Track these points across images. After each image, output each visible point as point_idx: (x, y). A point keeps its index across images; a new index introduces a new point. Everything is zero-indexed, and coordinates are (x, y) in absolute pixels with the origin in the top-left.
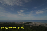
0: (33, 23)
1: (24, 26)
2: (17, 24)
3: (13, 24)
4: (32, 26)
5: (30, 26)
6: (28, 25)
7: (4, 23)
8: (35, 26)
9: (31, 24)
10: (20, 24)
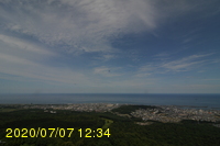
0: (154, 107)
1: (111, 122)
2: (79, 112)
3: (59, 112)
4: (149, 121)
5: (140, 120)
6: (133, 117)
7: (19, 106)
8: (164, 121)
9: (145, 115)
10: (94, 111)
